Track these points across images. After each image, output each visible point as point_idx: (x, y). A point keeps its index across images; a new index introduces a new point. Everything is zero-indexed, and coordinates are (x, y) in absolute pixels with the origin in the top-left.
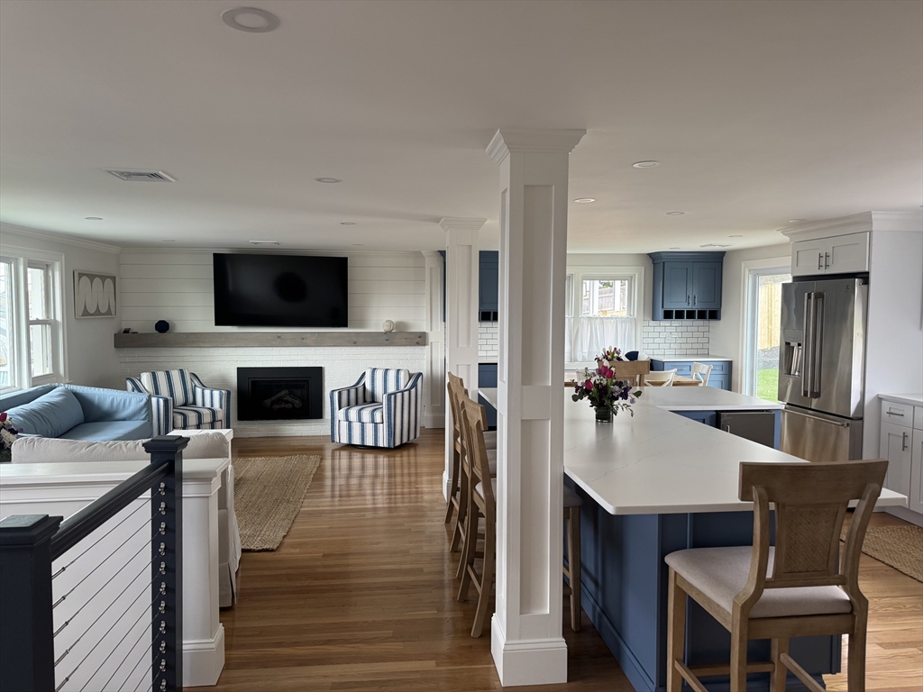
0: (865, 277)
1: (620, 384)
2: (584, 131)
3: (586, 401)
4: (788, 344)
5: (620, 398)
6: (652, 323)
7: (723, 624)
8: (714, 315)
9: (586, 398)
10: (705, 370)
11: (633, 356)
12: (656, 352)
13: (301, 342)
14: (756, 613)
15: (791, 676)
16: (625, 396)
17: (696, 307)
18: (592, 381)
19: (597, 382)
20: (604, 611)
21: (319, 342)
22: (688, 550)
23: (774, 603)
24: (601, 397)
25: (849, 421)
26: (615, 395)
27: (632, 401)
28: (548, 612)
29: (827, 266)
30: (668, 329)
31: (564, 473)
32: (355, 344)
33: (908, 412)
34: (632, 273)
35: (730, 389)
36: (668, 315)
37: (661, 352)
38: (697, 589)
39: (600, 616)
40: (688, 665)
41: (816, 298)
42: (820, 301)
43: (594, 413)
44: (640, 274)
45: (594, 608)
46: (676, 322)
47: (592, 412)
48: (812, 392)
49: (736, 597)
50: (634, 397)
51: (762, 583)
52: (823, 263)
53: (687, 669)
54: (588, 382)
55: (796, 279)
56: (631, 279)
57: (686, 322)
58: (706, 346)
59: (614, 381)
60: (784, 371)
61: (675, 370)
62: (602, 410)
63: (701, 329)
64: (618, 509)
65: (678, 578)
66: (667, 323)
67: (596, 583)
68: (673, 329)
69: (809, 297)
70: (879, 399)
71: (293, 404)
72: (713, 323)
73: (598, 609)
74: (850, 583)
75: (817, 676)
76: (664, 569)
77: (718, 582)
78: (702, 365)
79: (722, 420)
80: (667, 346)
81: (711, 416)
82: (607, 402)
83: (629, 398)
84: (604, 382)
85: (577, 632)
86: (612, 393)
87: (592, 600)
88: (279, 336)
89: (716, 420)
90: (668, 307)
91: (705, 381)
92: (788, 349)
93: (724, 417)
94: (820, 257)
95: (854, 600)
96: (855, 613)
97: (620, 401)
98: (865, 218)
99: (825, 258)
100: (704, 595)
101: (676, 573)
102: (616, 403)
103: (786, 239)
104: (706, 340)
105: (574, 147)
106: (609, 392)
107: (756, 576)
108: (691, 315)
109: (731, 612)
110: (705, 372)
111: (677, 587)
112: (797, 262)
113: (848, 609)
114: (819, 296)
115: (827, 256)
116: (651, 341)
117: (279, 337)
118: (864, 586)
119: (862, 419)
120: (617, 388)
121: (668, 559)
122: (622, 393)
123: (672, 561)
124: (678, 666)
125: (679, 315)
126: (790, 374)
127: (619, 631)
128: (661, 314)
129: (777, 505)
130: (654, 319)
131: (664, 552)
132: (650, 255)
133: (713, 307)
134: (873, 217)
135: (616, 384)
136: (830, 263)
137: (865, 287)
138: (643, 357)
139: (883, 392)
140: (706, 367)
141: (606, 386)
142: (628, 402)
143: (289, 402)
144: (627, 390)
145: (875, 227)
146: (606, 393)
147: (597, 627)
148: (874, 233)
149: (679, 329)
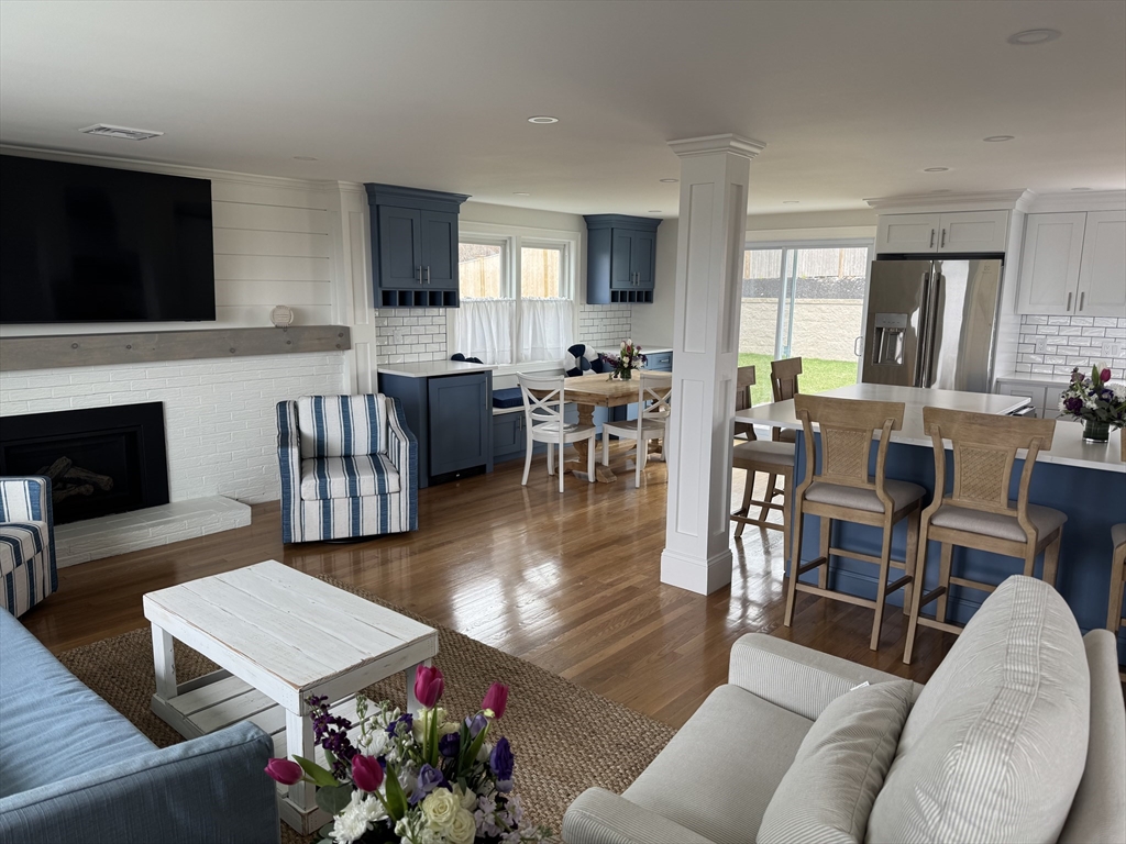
0: (1002, 257)
6: (586, 308)
13: (127, 354)
17: (638, 287)
21: (164, 352)
29: (943, 244)
30: (600, 316)
32: (233, 352)
34: (568, 241)
36: (614, 297)
37: (595, 343)
44: (575, 243)
46: (606, 307)
52: (936, 242)
56: (563, 248)
57: (615, 306)
58: (628, 334)
60: (872, 360)
63: (625, 314)
66: (599, 307)
68: (604, 315)
70: (998, 383)
71: (95, 484)
80: (599, 336)
88: (75, 343)
94: (933, 233)
99: (939, 236)
104: (629, 327)
112: (888, 238)
116: (587, 330)
117: (75, 346)
130: (589, 302)
132: (586, 217)
133: (647, 286)
136: (946, 240)
143: (86, 482)
148: (1013, 213)
149: (609, 314)
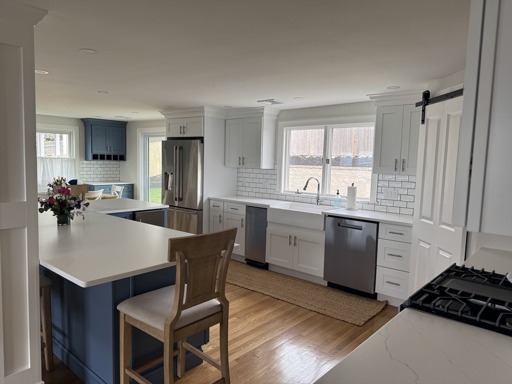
0: (201, 139)
1: (74, 199)
2: (46, 12)
3: (50, 212)
4: (166, 173)
5: (75, 208)
6: (85, 162)
7: (158, 339)
8: (122, 158)
9: (49, 210)
10: (118, 189)
11: (74, 182)
12: (88, 180)
14: (177, 326)
15: (188, 352)
16: (78, 206)
17: (112, 153)
18: (55, 197)
19: (58, 198)
20: (71, 351)
22: (131, 298)
23: (187, 317)
24: (61, 208)
25: (196, 211)
26: (72, 206)
27: (84, 209)
28: (29, 367)
29: (184, 133)
30: (95, 166)
31: (40, 265)
33: (221, 204)
34: (71, 130)
35: (133, 198)
36: (95, 157)
37: (92, 180)
38: (140, 321)
39: (67, 355)
40: (133, 369)
41: (179, 149)
42: (181, 152)
43: (56, 219)
44: (75, 130)
45: (63, 351)
46: (100, 162)
47: (55, 219)
48: (179, 198)
49: (166, 320)
50: (84, 206)
51: (181, 307)
52: (182, 131)
53: (132, 370)
54: (51, 198)
55: (169, 138)
56: (70, 134)
57: (106, 162)
58: (118, 176)
59: (70, 197)
60: (164, 188)
61: (103, 190)
62: (62, 218)
63: (115, 166)
64: (88, 283)
65: (126, 318)
66: (95, 162)
67: (63, 334)
68: (99, 166)
69: (176, 149)
70: (209, 200)
72: (122, 162)
73: (66, 351)
74: (221, 296)
75: (199, 348)
76: (116, 313)
77: (153, 313)
78: (118, 187)
79: (136, 216)
80: (95, 176)
81: (130, 215)
82: (66, 212)
83: (82, 208)
84: (64, 198)
85: (51, 371)
86: (69, 205)
87: (60, 346)
89: (133, 216)
90: (95, 152)
91: (120, 196)
92: (166, 176)
93: (137, 215)
94: (181, 128)
95: (223, 303)
96: (223, 310)
97: (76, 210)
98: (201, 109)
99: (182, 129)
100: (145, 324)
101: (125, 314)
102: (72, 211)
103: (162, 117)
104: (118, 172)
105: (38, 22)
106: (67, 205)
107: (178, 305)
108: (109, 158)
109: (163, 330)
110: (119, 191)
111: (126, 324)
112: (169, 130)
113: (219, 309)
114: (181, 148)
115: (184, 128)
116: (85, 173)
118: (227, 295)
119: (202, 210)
120: (73, 201)
121: (119, 307)
122: (76, 205)
123: (122, 308)
124: (127, 372)
125: (102, 157)
126: (167, 189)
127: (83, 361)
128: (90, 156)
129: (189, 260)
130: (86, 159)
131: (115, 304)
132: (82, 120)
133: (122, 153)
134: (205, 109)
135: (72, 199)
136: (185, 131)
137: (202, 144)
138: (80, 182)
139: (211, 196)
140: (120, 187)
141: (65, 200)
142: (80, 210)
144: (79, 202)
145: (206, 114)
146: (65, 206)
147: (65, 363)
148: (205, 118)
149: (102, 166)
